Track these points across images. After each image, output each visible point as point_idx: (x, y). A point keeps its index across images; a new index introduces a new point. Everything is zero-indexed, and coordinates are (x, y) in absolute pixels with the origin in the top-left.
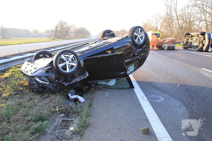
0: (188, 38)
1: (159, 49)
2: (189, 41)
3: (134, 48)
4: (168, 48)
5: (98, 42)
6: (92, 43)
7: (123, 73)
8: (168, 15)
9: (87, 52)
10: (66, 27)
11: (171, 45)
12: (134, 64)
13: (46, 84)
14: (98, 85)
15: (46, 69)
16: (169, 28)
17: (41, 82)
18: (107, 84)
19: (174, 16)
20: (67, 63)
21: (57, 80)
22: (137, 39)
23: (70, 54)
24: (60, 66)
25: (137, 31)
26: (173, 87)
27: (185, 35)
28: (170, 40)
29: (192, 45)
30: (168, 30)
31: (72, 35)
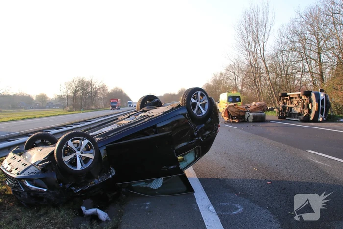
0: (285, 102)
1: (239, 122)
2: (287, 106)
3: (192, 125)
4: (253, 119)
5: (132, 117)
6: (124, 117)
7: (173, 167)
8: (252, 66)
9: (112, 134)
10: (90, 90)
11: (259, 113)
12: (193, 151)
13: (42, 192)
14: (133, 189)
15: (42, 166)
16: (255, 86)
17: (34, 187)
18: (149, 186)
19: (262, 67)
20: (78, 153)
21: (61, 184)
22: (197, 108)
23: (82, 138)
24: (66, 159)
25: (195, 95)
26: (260, 186)
27: (280, 97)
28: (257, 105)
29: (292, 112)
30: (255, 90)
31: (101, 103)
